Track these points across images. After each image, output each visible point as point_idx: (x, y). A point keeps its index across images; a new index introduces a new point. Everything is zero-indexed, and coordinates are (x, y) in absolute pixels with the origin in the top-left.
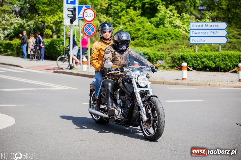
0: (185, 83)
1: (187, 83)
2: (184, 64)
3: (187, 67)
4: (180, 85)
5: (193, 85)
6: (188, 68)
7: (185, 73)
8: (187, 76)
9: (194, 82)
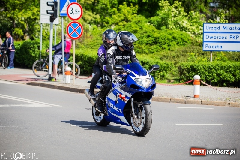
0: (197, 101)
1: (201, 101)
2: (197, 77)
3: (200, 81)
4: (191, 104)
5: (208, 104)
6: (202, 81)
7: (198, 89)
8: (201, 92)
9: (209, 100)
